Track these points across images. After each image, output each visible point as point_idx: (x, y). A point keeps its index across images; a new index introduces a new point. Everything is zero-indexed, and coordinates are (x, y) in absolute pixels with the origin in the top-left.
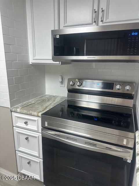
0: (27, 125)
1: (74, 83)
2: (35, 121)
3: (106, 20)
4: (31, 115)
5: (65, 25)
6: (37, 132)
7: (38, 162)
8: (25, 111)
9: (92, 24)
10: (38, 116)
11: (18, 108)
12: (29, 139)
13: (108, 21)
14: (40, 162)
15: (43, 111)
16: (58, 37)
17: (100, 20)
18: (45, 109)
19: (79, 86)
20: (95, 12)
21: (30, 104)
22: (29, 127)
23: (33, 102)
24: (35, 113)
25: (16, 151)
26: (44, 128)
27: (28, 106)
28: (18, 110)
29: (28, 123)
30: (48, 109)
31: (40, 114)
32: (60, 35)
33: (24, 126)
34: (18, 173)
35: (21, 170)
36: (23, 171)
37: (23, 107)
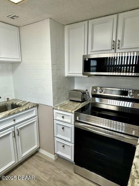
0: (64, 119)
1: (97, 90)
2: (70, 116)
3: (121, 47)
4: (67, 112)
5: (92, 51)
6: (70, 124)
7: (70, 146)
8: (63, 109)
9: (111, 50)
10: (72, 113)
11: (58, 107)
12: (64, 129)
13: (123, 48)
14: (71, 146)
15: (75, 109)
16: (87, 60)
17: (117, 47)
18: (76, 108)
19: (100, 92)
20: (114, 42)
21: (65, 104)
22: (65, 120)
23: (67, 103)
24: (70, 111)
25: (55, 137)
26: (76, 121)
27: (64, 105)
28: (58, 108)
29: (64, 118)
30: (78, 109)
31: (73, 112)
32: (88, 59)
33: (62, 119)
34: (55, 154)
35: (57, 152)
36: (59, 153)
37: (61, 106)
